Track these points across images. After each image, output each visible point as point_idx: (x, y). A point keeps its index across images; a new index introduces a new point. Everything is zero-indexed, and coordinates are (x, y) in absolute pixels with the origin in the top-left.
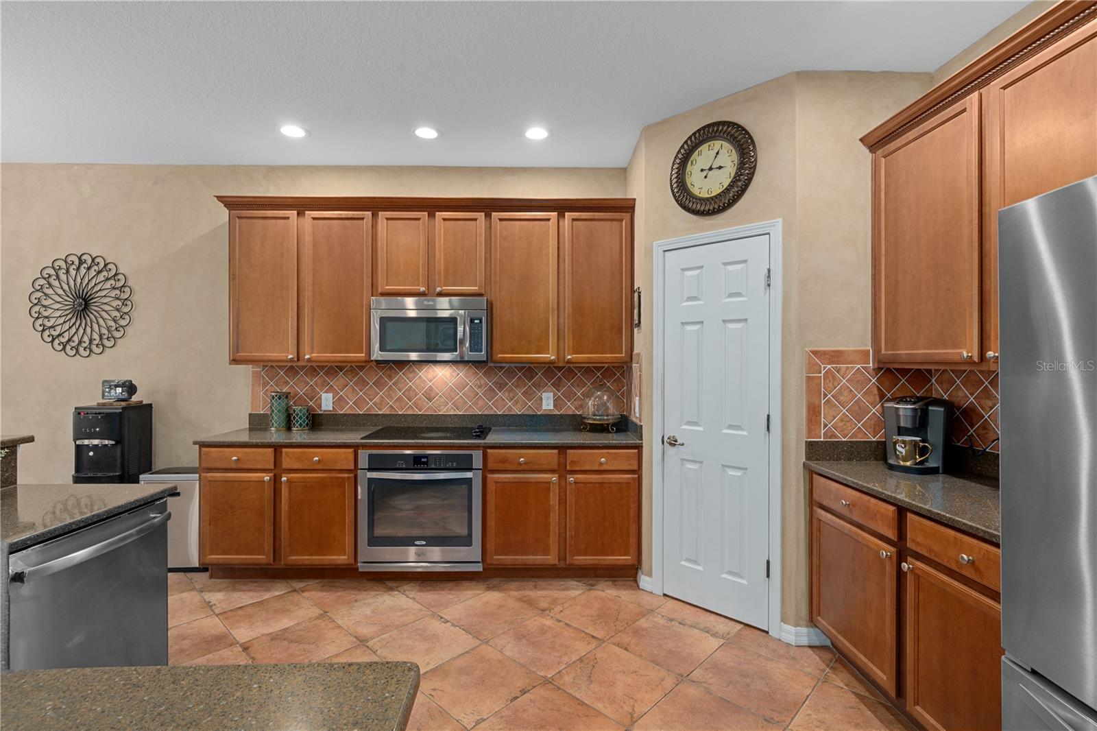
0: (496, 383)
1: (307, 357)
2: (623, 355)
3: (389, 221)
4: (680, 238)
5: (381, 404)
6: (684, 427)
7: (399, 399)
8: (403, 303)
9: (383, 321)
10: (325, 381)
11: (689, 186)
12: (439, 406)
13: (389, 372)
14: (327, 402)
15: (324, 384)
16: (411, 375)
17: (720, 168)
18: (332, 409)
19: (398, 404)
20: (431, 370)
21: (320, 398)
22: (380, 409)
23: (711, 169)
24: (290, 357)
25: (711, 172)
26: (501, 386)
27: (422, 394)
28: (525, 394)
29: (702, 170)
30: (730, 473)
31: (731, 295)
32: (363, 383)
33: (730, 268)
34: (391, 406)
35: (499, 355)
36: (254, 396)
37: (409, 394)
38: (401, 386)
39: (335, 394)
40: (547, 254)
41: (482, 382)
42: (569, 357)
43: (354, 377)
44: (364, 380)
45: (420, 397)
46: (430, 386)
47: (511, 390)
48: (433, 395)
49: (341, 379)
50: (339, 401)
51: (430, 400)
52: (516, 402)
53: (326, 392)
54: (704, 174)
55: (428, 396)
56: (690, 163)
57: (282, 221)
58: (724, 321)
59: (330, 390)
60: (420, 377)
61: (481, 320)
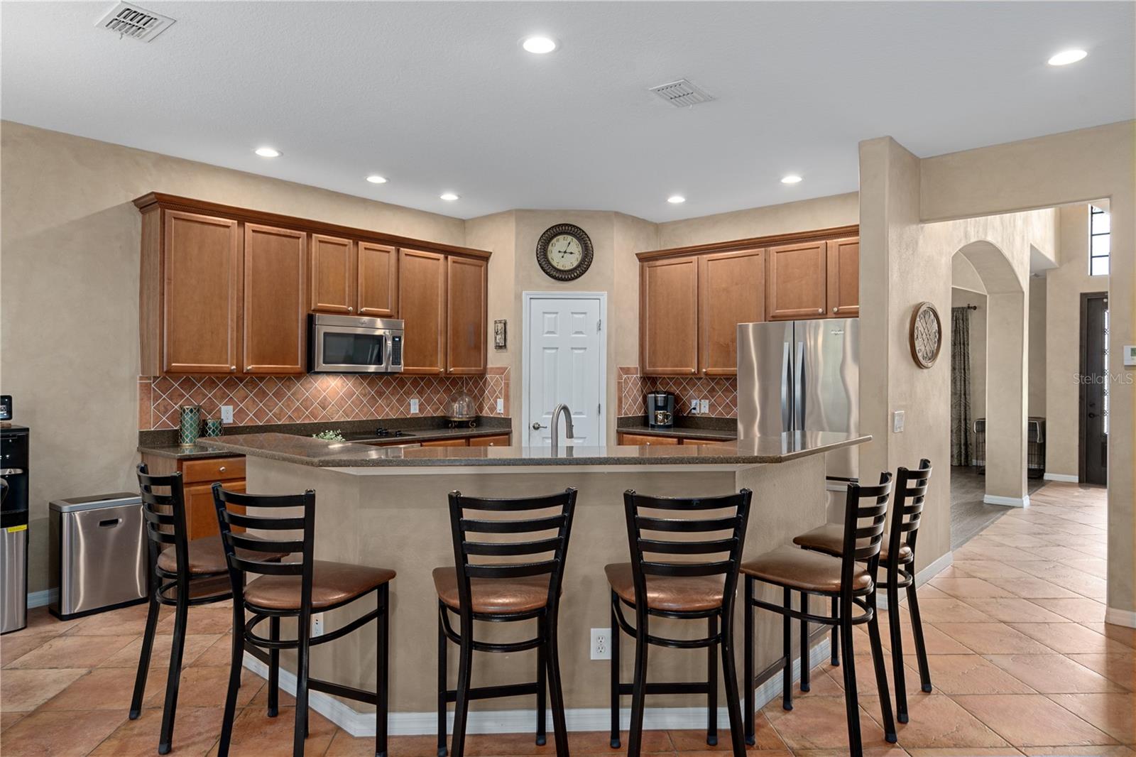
0: (377, 392)
3: (321, 244)
5: (280, 414)
6: (544, 416)
7: (297, 409)
9: (326, 334)
10: (225, 393)
11: (550, 260)
12: (333, 414)
13: (288, 383)
14: (227, 414)
15: (224, 396)
16: (309, 386)
17: (571, 253)
18: (232, 422)
19: (296, 414)
20: (325, 381)
21: (219, 411)
22: (280, 420)
23: (565, 252)
25: (566, 254)
26: (380, 394)
27: (318, 403)
28: (398, 400)
29: (560, 252)
31: (577, 333)
32: (262, 394)
33: (575, 315)
34: (290, 416)
36: (143, 412)
37: (306, 404)
38: (298, 396)
39: (235, 405)
40: (438, 287)
41: (367, 391)
43: (254, 388)
44: (264, 392)
45: (316, 406)
46: (325, 396)
47: (388, 398)
49: (241, 389)
50: (239, 414)
51: (324, 409)
52: (392, 408)
53: (226, 404)
54: (561, 254)
55: (322, 405)
56: (551, 244)
57: (222, 229)
58: (572, 348)
59: (231, 402)
60: (316, 387)
61: (400, 338)
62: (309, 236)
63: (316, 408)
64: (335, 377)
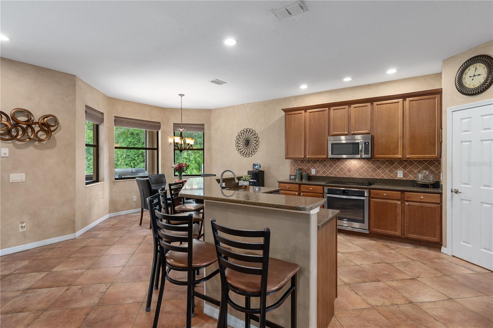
0: (376, 166)
1: (308, 157)
2: (436, 155)
3: (334, 110)
4: (461, 106)
5: (331, 173)
6: (462, 185)
7: (338, 172)
8: (340, 138)
9: (332, 144)
10: (313, 165)
11: (464, 84)
12: (353, 174)
13: (334, 162)
14: (313, 172)
15: (312, 166)
17: (479, 75)
18: (315, 174)
19: (337, 173)
20: (350, 161)
21: (311, 170)
22: (331, 175)
23: (474, 76)
24: (303, 157)
25: (475, 77)
26: (379, 168)
28: (389, 171)
29: (470, 77)
30: (484, 206)
31: (485, 129)
32: (325, 166)
33: (484, 117)
34: (335, 174)
35: (377, 156)
36: (291, 170)
37: (342, 170)
38: (339, 167)
39: (316, 169)
40: (398, 116)
41: (371, 166)
42: (408, 156)
43: (322, 163)
44: (326, 165)
46: (350, 167)
47: (383, 169)
48: (351, 170)
49: (318, 164)
50: (317, 172)
51: (349, 172)
52: (385, 174)
54: (472, 78)
56: (464, 74)
57: (300, 114)
58: (482, 140)
59: (314, 168)
60: (346, 164)
61: (369, 143)
62: (329, 109)
63: (346, 171)
64: (354, 160)
